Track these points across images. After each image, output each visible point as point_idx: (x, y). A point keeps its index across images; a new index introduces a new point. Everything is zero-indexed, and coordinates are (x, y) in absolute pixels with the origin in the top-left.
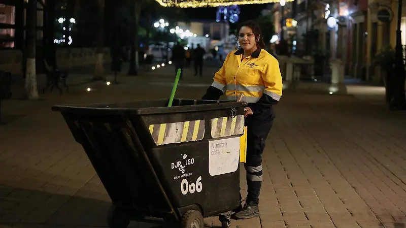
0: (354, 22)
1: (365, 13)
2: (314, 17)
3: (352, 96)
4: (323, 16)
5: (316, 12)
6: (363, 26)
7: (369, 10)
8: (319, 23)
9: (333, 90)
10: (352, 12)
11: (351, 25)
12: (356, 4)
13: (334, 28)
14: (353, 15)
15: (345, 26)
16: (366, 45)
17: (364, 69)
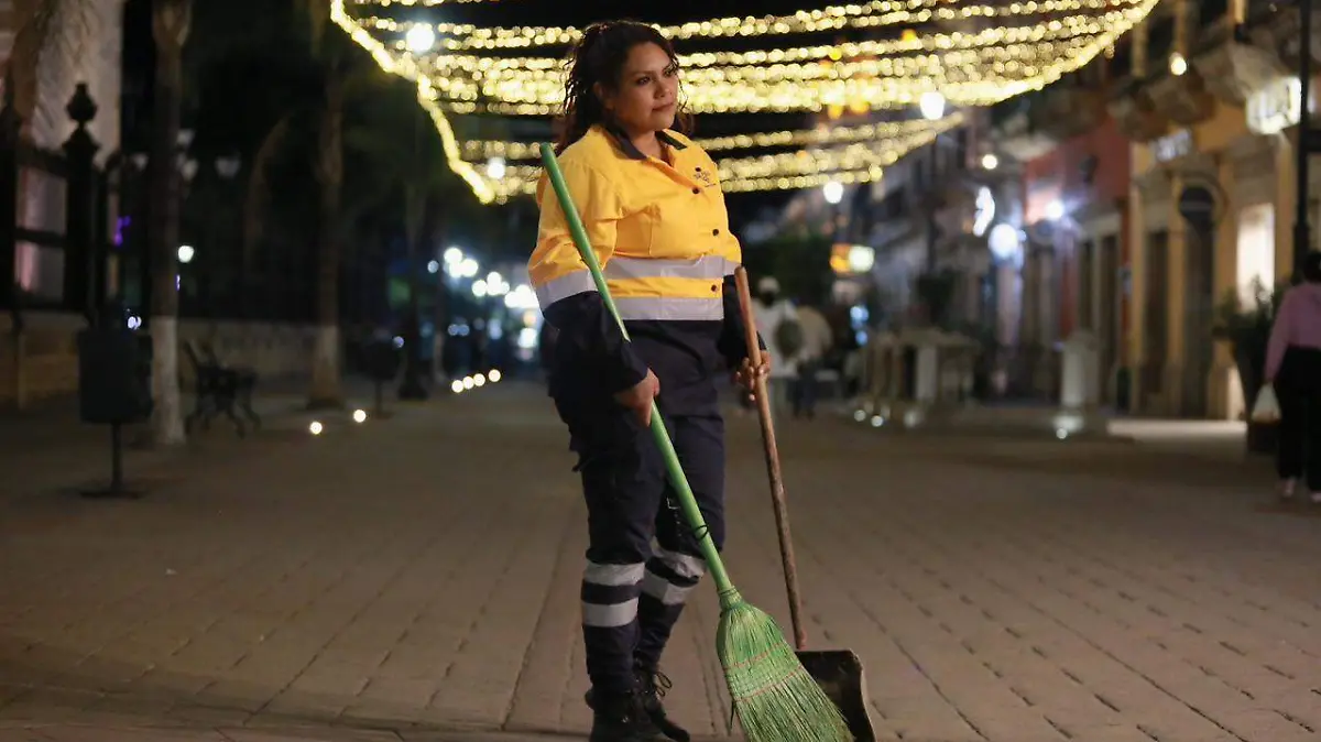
0: (1081, 233)
1: (1122, 205)
2: (935, 233)
3: (1127, 441)
4: (965, 226)
5: (942, 218)
6: (1114, 246)
7: (1135, 195)
8: (953, 248)
9: (1066, 425)
10: (1073, 204)
11: (1070, 246)
12: (1089, 180)
13: (1010, 259)
14: (1078, 216)
15: (1051, 250)
16: (1126, 303)
17: (1124, 376)
